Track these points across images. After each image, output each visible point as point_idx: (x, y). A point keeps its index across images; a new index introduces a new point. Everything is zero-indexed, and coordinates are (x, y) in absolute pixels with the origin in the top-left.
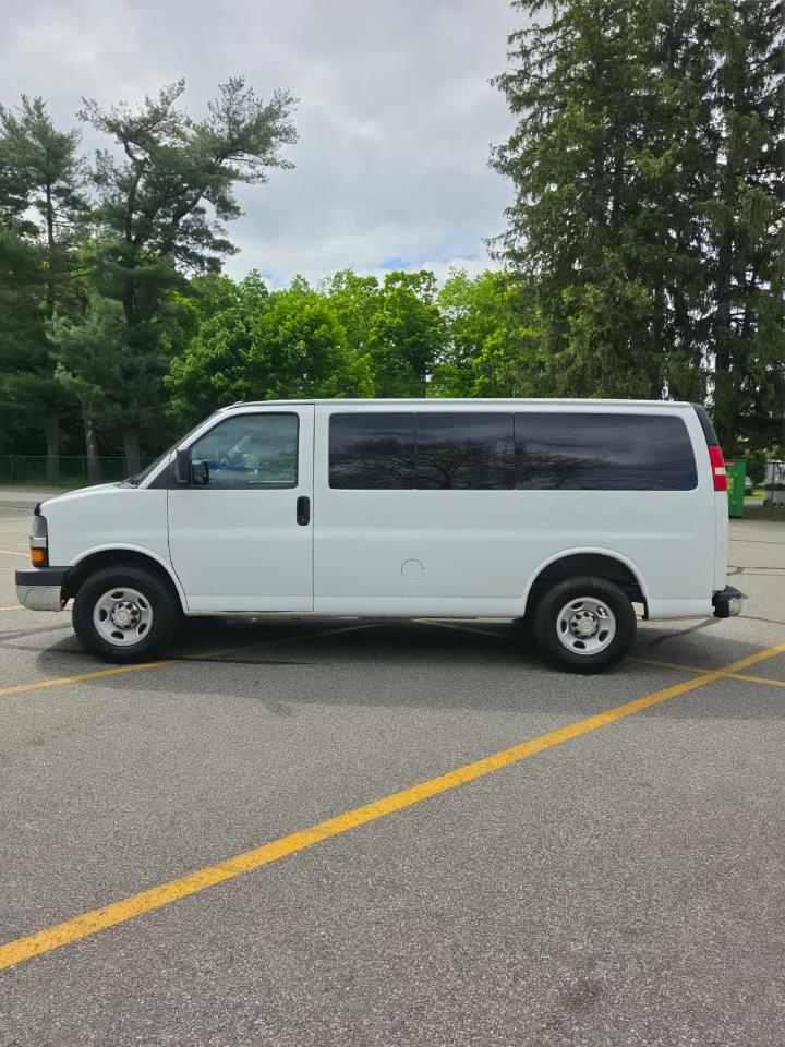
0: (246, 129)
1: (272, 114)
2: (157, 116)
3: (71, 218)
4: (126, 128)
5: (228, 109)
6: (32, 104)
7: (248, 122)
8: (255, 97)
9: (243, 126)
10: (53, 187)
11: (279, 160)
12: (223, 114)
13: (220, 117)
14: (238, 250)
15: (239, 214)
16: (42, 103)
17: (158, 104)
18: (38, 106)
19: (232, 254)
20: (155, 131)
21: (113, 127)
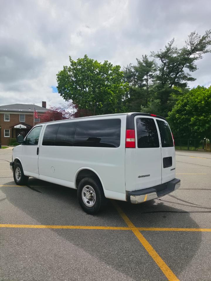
0: (196, 45)
1: (204, 38)
2: (168, 50)
3: (152, 81)
4: (161, 55)
5: (191, 42)
6: (144, 56)
7: (196, 43)
8: (198, 36)
9: (195, 45)
10: (148, 75)
11: (209, 51)
12: (189, 43)
13: (188, 44)
14: (196, 79)
15: (196, 69)
16: (146, 55)
17: (168, 47)
18: (146, 56)
19: (194, 81)
20: (169, 54)
21: (158, 56)
